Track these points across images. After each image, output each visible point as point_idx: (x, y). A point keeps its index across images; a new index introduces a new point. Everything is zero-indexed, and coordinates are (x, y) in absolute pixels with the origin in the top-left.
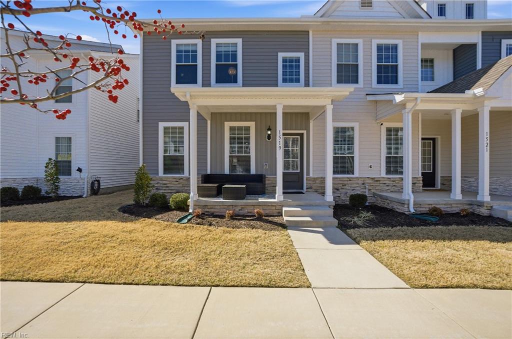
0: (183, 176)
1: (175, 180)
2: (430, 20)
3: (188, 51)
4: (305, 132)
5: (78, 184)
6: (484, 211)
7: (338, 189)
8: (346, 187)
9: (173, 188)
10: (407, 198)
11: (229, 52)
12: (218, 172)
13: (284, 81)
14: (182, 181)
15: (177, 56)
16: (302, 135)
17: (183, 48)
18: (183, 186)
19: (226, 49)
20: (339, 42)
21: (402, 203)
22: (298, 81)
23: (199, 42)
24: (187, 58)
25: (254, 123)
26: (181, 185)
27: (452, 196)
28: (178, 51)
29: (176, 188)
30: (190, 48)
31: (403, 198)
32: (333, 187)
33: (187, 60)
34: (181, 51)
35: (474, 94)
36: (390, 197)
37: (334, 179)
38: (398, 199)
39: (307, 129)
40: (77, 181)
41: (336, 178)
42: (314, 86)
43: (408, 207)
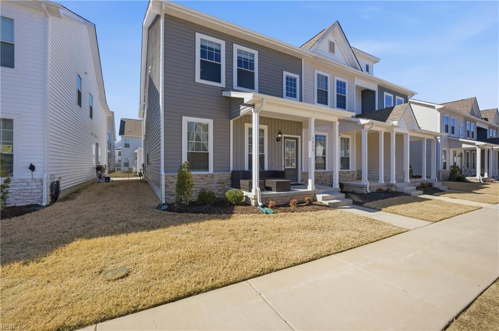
0: (207, 173)
1: (200, 177)
2: (361, 72)
3: (212, 49)
4: (299, 137)
5: (27, 188)
6: (394, 189)
7: (317, 181)
8: (322, 179)
9: (198, 186)
10: (366, 184)
11: (248, 60)
12: (239, 169)
13: (287, 95)
14: (206, 178)
15: (202, 51)
16: (297, 139)
17: (208, 45)
18: (208, 184)
19: (246, 57)
20: (319, 73)
21: (362, 187)
22: (295, 96)
23: (223, 43)
24: (211, 56)
25: (267, 126)
26: (206, 183)
27: (379, 182)
28: (202, 46)
29: (200, 186)
30: (215, 47)
31: (362, 184)
32: (315, 179)
33: (211, 58)
34: (205, 47)
35: (393, 124)
36: (351, 184)
37: (315, 172)
38: (359, 185)
39: (301, 135)
40: (26, 184)
41: (317, 172)
42: (305, 102)
43: (366, 189)
